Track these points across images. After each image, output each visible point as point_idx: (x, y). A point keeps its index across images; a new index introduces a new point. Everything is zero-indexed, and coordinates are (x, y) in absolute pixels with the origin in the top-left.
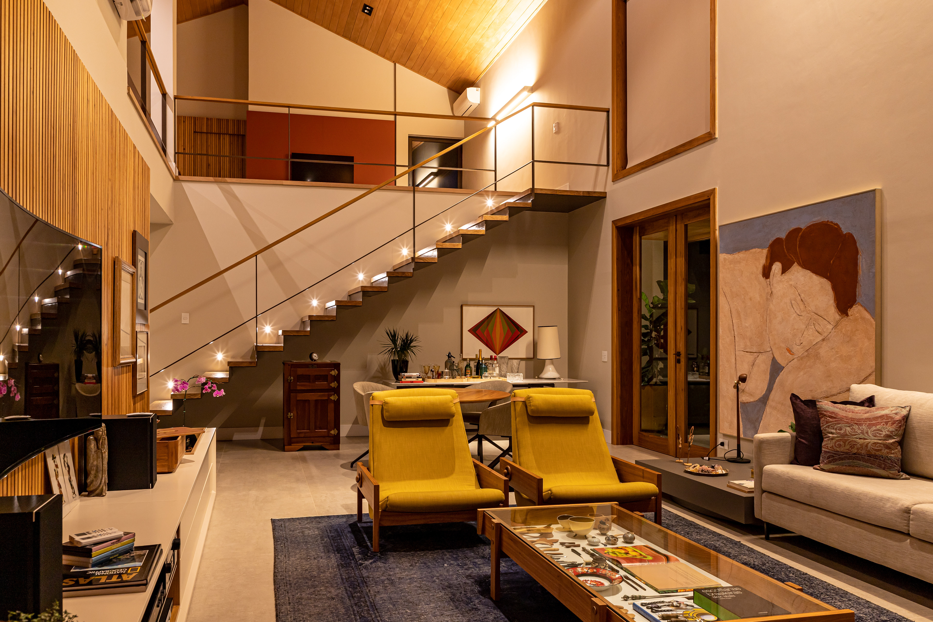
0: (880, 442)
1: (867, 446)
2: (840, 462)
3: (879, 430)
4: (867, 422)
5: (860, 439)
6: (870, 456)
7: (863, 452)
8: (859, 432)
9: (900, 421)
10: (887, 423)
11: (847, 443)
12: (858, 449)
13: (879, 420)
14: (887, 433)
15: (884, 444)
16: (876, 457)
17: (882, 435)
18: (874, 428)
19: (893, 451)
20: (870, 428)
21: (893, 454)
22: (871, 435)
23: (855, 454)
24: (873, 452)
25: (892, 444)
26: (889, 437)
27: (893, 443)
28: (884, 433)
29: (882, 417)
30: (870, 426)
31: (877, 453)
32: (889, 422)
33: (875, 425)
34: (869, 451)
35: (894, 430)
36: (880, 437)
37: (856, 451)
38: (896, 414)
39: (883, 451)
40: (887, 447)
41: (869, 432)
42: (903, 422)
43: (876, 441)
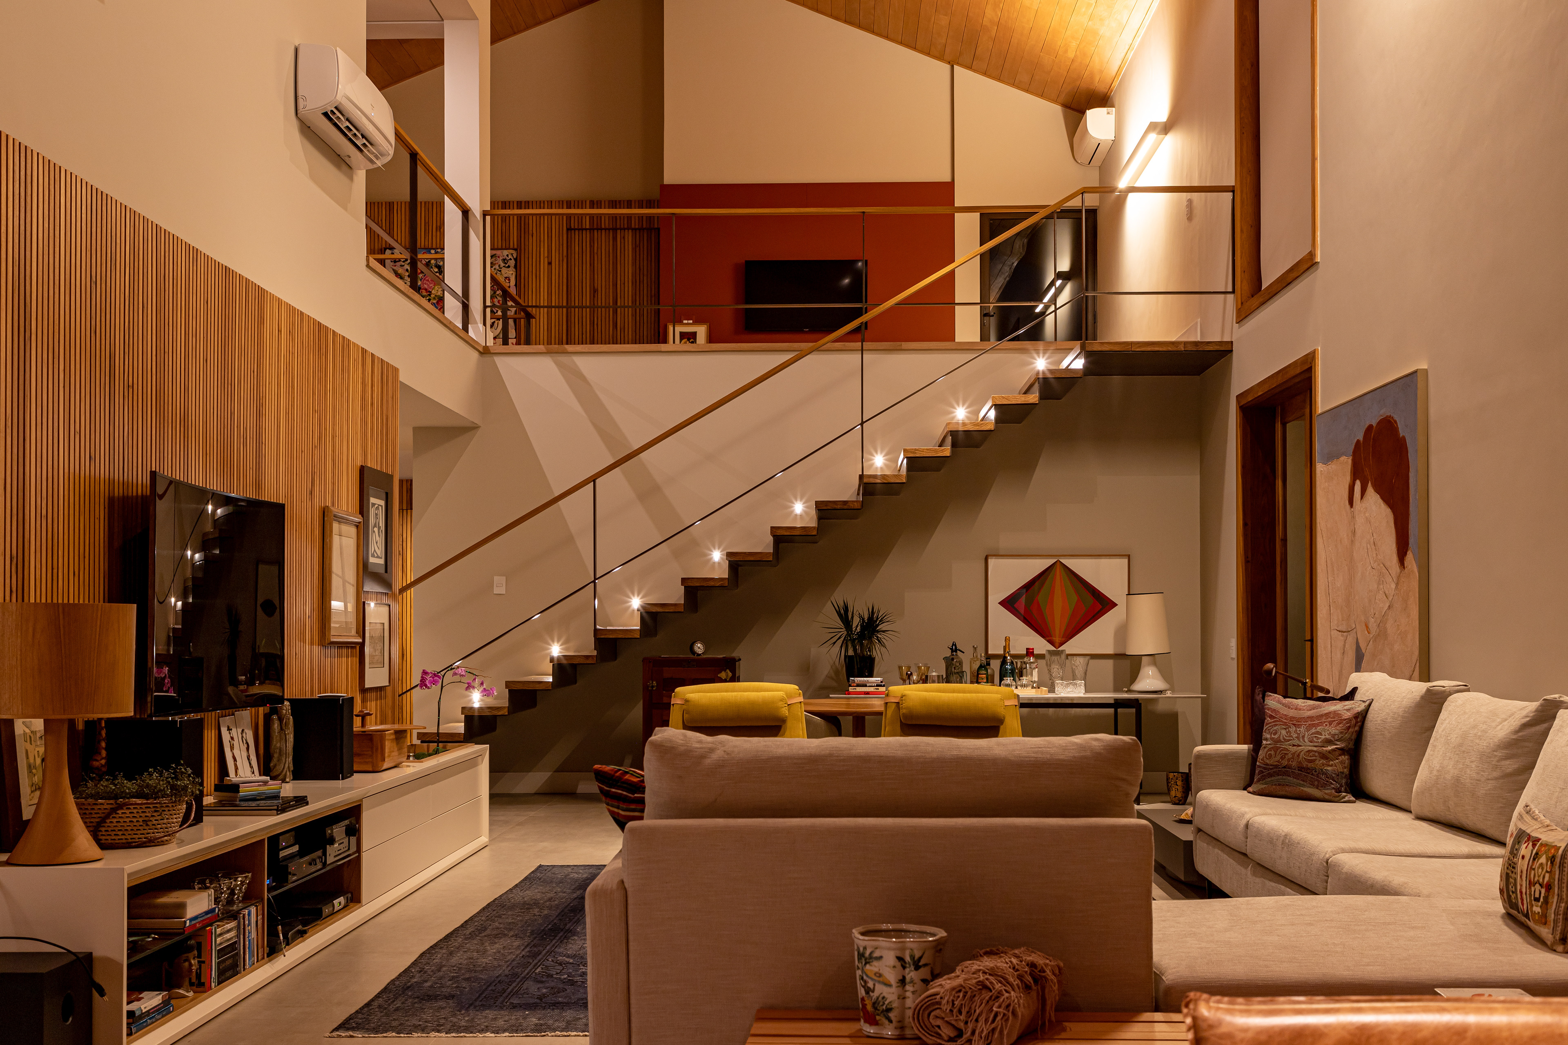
0: (1315, 749)
1: (1298, 756)
2: (1269, 779)
3: (1318, 733)
4: (1307, 722)
5: (1294, 745)
6: (1301, 769)
7: (1294, 764)
8: (1295, 735)
9: (1350, 720)
10: (1330, 723)
11: (1278, 752)
12: (1289, 760)
13: (1323, 720)
14: (1327, 736)
15: (1319, 753)
16: (1307, 770)
17: (1320, 740)
18: (1313, 730)
19: (1331, 763)
20: (1308, 731)
21: (1332, 766)
22: (1306, 740)
23: (1284, 767)
24: (1305, 764)
25: (1330, 752)
26: (1329, 742)
27: (1333, 750)
28: (1323, 737)
29: (1327, 715)
30: (1309, 728)
31: (1309, 765)
32: (1334, 721)
33: (1318, 725)
34: (1300, 762)
35: (1337, 732)
36: (1317, 742)
37: (1286, 763)
38: (1348, 710)
39: (1317, 762)
40: (1324, 756)
41: (1306, 736)
42: (1354, 722)
43: (1310, 748)
